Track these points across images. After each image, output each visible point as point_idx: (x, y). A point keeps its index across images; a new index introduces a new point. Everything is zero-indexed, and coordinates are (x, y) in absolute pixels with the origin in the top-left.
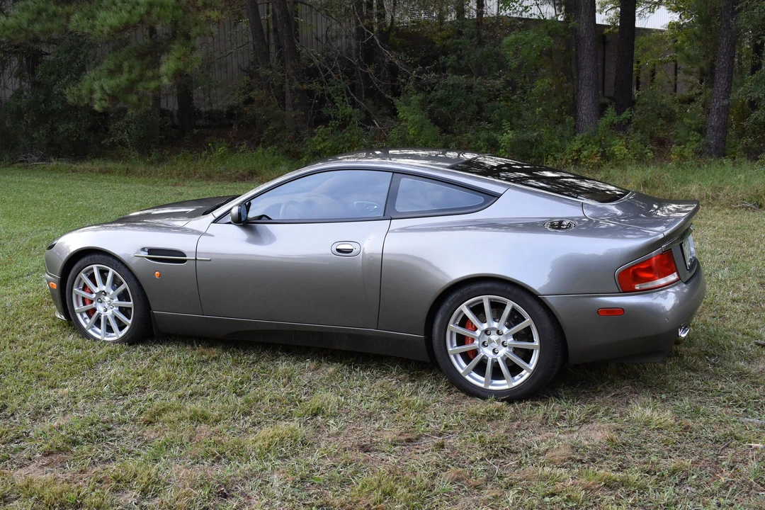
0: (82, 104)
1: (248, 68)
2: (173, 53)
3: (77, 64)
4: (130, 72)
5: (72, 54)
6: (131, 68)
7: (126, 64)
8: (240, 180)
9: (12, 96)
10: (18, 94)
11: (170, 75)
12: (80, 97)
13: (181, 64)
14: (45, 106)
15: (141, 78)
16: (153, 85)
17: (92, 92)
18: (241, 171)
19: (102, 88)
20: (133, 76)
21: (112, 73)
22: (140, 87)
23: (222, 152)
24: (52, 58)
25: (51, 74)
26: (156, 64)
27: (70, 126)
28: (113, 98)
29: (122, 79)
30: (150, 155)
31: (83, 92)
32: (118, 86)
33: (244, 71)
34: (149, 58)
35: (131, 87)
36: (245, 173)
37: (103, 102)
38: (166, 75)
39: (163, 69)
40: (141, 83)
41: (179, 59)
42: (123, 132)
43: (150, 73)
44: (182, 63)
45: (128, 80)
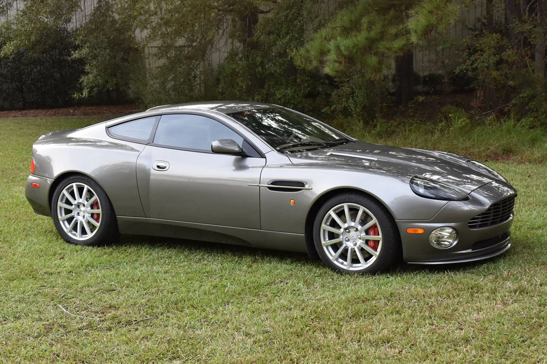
0: (310, 67)
1: (475, 26)
2: (424, 5)
3: (300, 22)
4: (369, 29)
5: (294, 10)
6: (371, 24)
7: (365, 20)
8: (492, 160)
9: (227, 59)
10: (232, 56)
11: (420, 33)
12: (308, 60)
13: (433, 20)
14: (262, 68)
15: (382, 36)
16: (398, 44)
17: (323, 53)
18: (492, 148)
19: (338, 48)
20: (372, 34)
21: (346, 31)
22: (382, 46)
23: (463, 124)
24: (270, 15)
25: (270, 33)
26: (400, 18)
27: (288, 91)
28: (350, 60)
29: (361, 38)
30: (375, 126)
31: (312, 53)
32: (355, 46)
33: (470, 29)
34: (392, 12)
35: (370, 46)
36: (500, 151)
37: (337, 65)
38: (416, 32)
39: (411, 24)
40: (382, 43)
41: (431, 12)
42: (348, 99)
43: (393, 30)
44: (435, 17)
45: (367, 39)
